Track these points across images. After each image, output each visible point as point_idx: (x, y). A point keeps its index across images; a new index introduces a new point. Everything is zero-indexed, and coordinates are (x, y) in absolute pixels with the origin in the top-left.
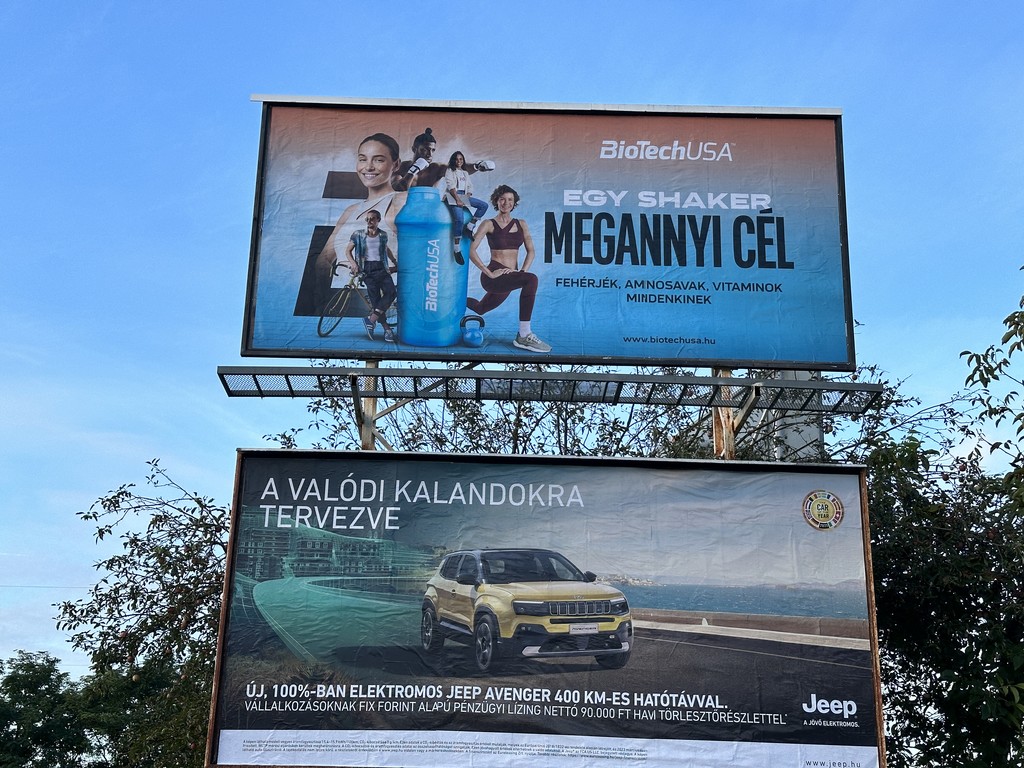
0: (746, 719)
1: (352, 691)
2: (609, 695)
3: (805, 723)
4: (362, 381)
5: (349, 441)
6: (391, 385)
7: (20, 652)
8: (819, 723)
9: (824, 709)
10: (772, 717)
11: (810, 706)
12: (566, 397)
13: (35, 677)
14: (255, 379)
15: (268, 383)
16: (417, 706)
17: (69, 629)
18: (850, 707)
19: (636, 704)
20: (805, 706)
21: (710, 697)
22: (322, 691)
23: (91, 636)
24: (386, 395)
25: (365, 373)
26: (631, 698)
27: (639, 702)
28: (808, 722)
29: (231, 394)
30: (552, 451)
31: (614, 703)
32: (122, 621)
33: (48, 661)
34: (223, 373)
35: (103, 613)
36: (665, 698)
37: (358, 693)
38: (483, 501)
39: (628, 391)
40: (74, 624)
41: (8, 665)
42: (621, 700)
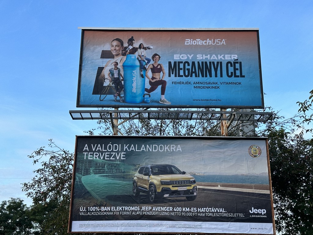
0: (232, 215)
1: (112, 209)
2: (190, 209)
3: (250, 216)
4: (113, 114)
5: (110, 133)
6: (122, 115)
7: (12, 198)
8: (254, 216)
9: (256, 212)
10: (240, 215)
11: (252, 211)
12: (176, 118)
13: (16, 206)
14: (81, 114)
15: (85, 115)
16: (132, 213)
17: (26, 191)
18: (264, 211)
19: (198, 211)
20: (250, 211)
21: (221, 209)
22: (103, 209)
23: (33, 193)
24: (121, 118)
25: (114, 112)
26: (197, 210)
27: (199, 211)
28: (251, 216)
29: (73, 119)
30: (172, 134)
31: (192, 211)
32: (42, 188)
33: (20, 201)
34: (71, 112)
35: (36, 186)
36: (207, 209)
37: (114, 209)
38: (151, 150)
39: (195, 116)
40: (27, 189)
41: (8, 202)
42: (194, 210)
